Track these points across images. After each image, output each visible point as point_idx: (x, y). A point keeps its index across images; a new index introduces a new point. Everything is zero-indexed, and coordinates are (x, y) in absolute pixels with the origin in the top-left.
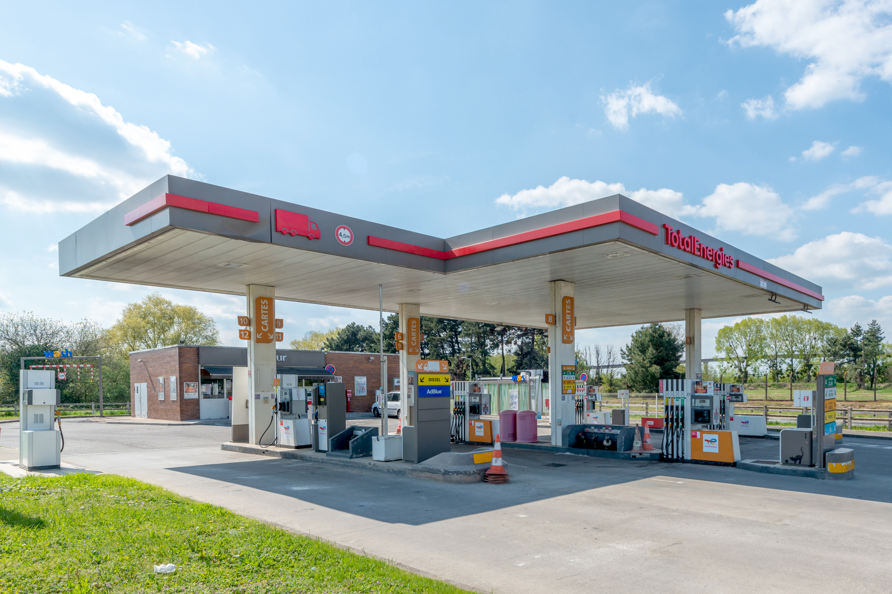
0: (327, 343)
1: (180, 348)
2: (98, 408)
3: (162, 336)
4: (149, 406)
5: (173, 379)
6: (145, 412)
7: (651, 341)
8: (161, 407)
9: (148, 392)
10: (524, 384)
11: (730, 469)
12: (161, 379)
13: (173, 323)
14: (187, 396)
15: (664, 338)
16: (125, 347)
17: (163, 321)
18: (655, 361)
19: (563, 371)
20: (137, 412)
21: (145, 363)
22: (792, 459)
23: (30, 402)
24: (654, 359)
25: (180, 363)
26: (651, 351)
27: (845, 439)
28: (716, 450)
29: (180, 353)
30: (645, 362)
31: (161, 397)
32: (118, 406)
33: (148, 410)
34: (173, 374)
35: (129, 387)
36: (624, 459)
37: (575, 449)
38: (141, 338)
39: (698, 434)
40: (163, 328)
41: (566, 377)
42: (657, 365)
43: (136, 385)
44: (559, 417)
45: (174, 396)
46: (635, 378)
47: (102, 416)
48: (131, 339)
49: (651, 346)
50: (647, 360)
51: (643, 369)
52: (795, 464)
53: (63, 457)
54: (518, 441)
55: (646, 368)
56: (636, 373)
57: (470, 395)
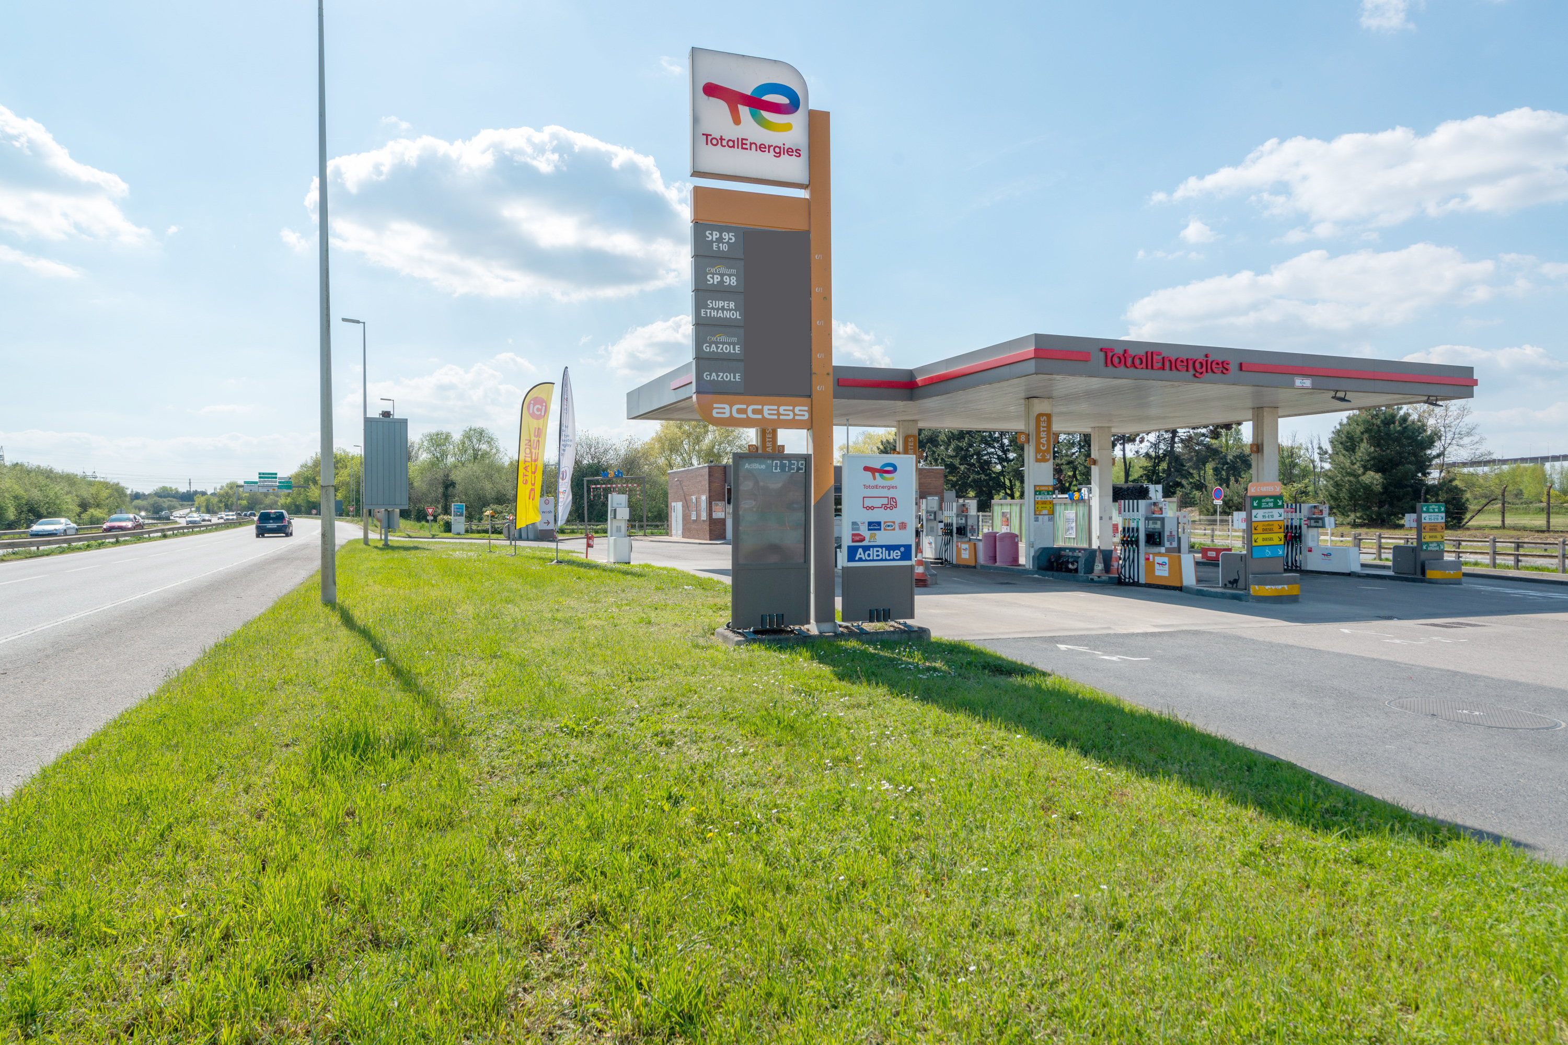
0: (881, 447)
1: (710, 467)
2: (641, 527)
3: (697, 447)
4: (684, 525)
5: (704, 498)
6: (680, 532)
7: (1367, 431)
8: (694, 526)
9: (683, 511)
10: (1081, 504)
11: (1177, 593)
12: (694, 497)
13: (708, 431)
14: (715, 516)
15: (1392, 426)
16: (662, 461)
17: (698, 430)
18: (1373, 466)
19: (1036, 492)
20: (674, 532)
21: (680, 481)
22: (1230, 582)
23: (615, 517)
24: (1372, 462)
25: (710, 483)
26: (1364, 448)
27: (1465, 579)
28: (1166, 574)
29: (709, 472)
30: (1356, 466)
31: (694, 517)
32: (657, 526)
33: (683, 529)
34: (703, 493)
35: (667, 506)
36: (1084, 581)
37: (1044, 572)
38: (678, 450)
39: (1151, 557)
40: (697, 438)
41: (1039, 498)
42: (1377, 471)
43: (673, 504)
44: (1032, 539)
45: (704, 516)
46: (1337, 493)
47: (645, 535)
48: (668, 453)
49: (1365, 441)
50: (1358, 464)
51: (1352, 479)
52: (1232, 588)
53: (633, 555)
54: (998, 564)
55: (1357, 476)
56: (1337, 485)
57: (957, 516)
